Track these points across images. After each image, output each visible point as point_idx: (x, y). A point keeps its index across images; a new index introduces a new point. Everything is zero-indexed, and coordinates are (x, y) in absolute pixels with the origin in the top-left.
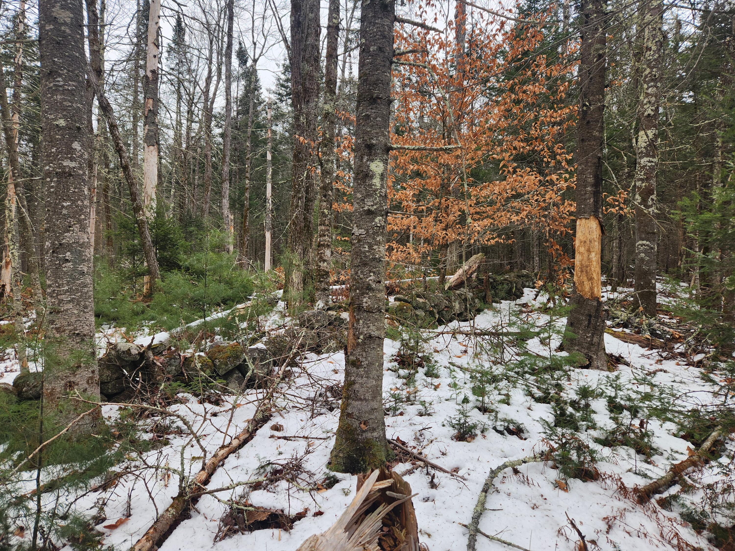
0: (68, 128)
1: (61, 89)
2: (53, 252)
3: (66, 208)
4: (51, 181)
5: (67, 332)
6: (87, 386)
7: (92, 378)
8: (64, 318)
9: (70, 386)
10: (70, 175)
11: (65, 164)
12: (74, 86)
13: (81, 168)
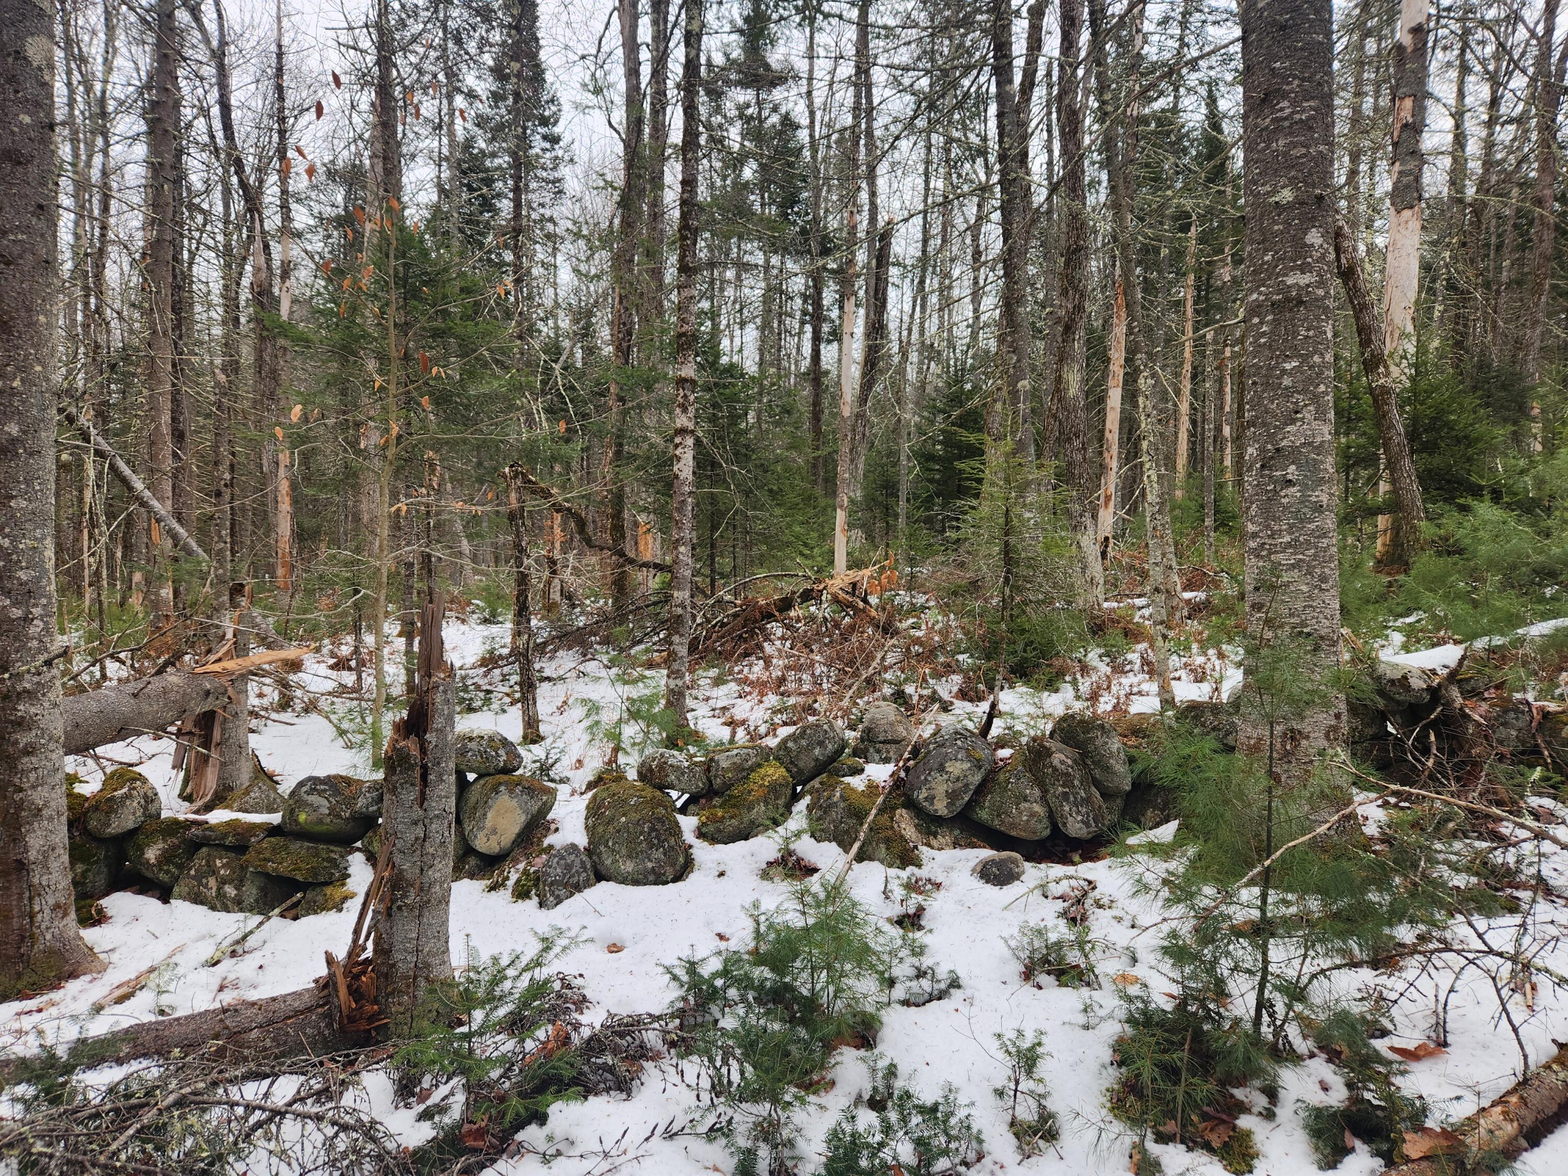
0: (1300, 202)
1: (1286, 124)
2: (1263, 466)
3: (1290, 373)
4: (1261, 323)
5: (1287, 628)
6: (1326, 743)
7: (1335, 729)
8: (1283, 601)
9: (1292, 738)
10: (1300, 302)
11: (1290, 281)
12: (1312, 108)
13: (1321, 283)
